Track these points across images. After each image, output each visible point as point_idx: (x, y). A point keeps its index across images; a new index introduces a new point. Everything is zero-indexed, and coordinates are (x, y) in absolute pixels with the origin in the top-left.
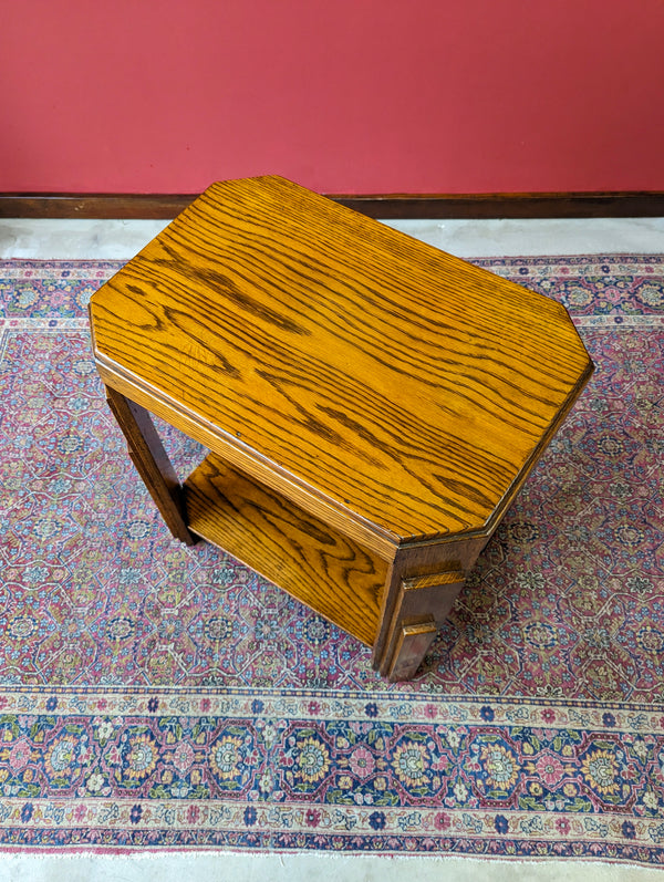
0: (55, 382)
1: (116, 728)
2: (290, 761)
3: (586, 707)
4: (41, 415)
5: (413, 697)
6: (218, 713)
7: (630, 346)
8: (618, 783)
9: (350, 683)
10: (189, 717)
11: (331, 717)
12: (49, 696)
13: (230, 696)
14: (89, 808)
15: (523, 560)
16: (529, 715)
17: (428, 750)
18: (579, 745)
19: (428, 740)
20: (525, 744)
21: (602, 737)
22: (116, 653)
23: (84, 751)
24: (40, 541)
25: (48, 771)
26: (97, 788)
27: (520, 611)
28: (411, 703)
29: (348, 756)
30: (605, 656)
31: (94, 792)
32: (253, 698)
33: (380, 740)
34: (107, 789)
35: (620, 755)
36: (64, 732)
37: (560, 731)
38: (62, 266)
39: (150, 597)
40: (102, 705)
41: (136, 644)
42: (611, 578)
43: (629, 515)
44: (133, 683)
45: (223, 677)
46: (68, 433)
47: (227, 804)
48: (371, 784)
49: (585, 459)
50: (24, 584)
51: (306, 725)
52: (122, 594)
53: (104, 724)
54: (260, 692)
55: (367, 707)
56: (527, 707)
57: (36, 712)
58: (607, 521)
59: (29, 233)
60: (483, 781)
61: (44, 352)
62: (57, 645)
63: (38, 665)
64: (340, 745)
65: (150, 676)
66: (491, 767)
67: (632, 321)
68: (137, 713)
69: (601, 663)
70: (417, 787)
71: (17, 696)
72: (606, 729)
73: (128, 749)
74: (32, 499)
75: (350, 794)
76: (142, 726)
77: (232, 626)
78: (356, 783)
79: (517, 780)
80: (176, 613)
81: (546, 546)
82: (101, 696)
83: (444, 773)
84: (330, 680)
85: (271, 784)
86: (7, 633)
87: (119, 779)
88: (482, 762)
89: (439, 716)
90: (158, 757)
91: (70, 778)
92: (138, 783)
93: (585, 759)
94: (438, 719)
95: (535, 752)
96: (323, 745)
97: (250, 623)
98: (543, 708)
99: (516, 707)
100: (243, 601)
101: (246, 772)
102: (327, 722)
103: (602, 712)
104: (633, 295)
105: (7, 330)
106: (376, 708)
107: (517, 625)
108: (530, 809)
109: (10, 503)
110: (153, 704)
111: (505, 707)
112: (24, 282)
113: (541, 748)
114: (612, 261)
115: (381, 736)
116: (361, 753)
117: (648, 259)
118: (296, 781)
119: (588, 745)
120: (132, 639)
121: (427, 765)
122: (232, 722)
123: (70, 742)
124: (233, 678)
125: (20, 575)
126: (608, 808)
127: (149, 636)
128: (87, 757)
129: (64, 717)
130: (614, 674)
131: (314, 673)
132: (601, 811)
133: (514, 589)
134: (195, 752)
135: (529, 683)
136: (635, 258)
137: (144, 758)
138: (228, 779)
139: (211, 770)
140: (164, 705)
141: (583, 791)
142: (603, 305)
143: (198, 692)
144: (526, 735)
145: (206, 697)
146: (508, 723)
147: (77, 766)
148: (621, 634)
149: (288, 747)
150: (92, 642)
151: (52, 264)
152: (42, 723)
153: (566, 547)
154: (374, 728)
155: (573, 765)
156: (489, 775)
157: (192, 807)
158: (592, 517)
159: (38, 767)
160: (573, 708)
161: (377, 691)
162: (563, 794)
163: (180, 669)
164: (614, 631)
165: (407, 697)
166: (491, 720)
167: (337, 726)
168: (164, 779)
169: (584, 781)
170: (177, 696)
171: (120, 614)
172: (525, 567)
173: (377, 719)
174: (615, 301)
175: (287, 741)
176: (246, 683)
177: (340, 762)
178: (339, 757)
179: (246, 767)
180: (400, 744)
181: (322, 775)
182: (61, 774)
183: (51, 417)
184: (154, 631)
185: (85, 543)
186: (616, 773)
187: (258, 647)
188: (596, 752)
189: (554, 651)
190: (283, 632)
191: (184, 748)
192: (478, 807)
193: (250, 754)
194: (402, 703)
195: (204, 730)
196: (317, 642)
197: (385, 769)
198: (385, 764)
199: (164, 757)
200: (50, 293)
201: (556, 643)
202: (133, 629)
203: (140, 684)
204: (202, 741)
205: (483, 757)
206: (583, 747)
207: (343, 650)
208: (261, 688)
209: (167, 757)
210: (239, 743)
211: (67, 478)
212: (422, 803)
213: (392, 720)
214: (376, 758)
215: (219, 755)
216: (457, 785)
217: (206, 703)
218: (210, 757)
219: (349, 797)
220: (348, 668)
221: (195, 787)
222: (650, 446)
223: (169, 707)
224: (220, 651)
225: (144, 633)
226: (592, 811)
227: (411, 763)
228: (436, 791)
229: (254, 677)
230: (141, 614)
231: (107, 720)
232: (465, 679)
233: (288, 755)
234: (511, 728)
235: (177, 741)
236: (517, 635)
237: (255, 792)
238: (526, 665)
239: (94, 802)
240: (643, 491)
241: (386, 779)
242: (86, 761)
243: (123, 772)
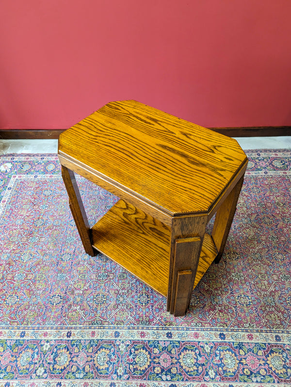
0: (35, 199)
1: (51, 345)
2: (132, 360)
3: (267, 332)
4: (28, 211)
5: (188, 329)
6: (99, 338)
7: (272, 182)
8: (285, 368)
9: (159, 323)
10: (85, 340)
11: (151, 339)
12: (22, 331)
13: (104, 330)
14: (36, 384)
15: (234, 268)
16: (242, 336)
17: (196, 354)
18: (265, 350)
19: (196, 349)
20: (241, 350)
21: (275, 346)
22: (53, 311)
23: (36, 356)
24: (23, 262)
25: (18, 366)
26: (41, 374)
27: (234, 289)
28: (187, 331)
29: (159, 358)
30: (273, 309)
31: (39, 376)
32: (115, 330)
33: (174, 350)
34: (45, 375)
35: (285, 355)
36: (27, 347)
37: (256, 344)
38: (41, 156)
39: (70, 286)
40: (45, 335)
41: (63, 307)
42: (273, 275)
43: (278, 248)
44: (60, 324)
45: (102, 321)
46: (39, 218)
47: (102, 381)
48: (169, 371)
49: (257, 226)
50: (14, 281)
51: (139, 343)
52: (58, 284)
53: (46, 344)
54: (118, 328)
55: (167, 334)
56: (240, 333)
57: (15, 338)
58: (269, 251)
59: (29, 144)
60: (222, 368)
61: (31, 187)
62: (27, 307)
63: (18, 317)
64: (155, 352)
65: (68, 321)
66: (225, 361)
67: (271, 173)
68: (61, 338)
69: (272, 312)
70: (191, 371)
71: (7, 331)
72: (277, 342)
73: (56, 356)
74: (21, 245)
75: (160, 375)
76: (64, 345)
77: (106, 298)
78: (163, 370)
79: (238, 367)
80: (81, 292)
81: (244, 262)
82: (45, 331)
83: (203, 365)
84: (150, 322)
85: (123, 371)
86: (5, 302)
87: (52, 370)
88: (221, 359)
89: (200, 338)
90: (70, 359)
91: (28, 370)
92: (60, 372)
93: (269, 357)
94: (200, 339)
95: (245, 354)
96: (147, 352)
97: (114, 296)
98: (248, 333)
99: (235, 333)
100: (111, 287)
101: (111, 366)
102: (149, 341)
103: (274, 335)
104: (271, 164)
105: (17, 179)
106: (171, 334)
107: (233, 296)
108: (245, 381)
109: (12, 247)
110: (69, 334)
111: (230, 333)
112: (25, 162)
113: (248, 352)
114: (261, 152)
115: (174, 347)
116: (165, 355)
117: (275, 151)
118: (135, 370)
119: (269, 350)
120: (61, 304)
121: (195, 361)
122: (106, 342)
123: (30, 352)
124: (106, 321)
125: (13, 277)
126: (282, 380)
127: (69, 303)
128: (37, 359)
129: (28, 341)
130: (278, 317)
131: (143, 318)
132: (278, 382)
133: (230, 280)
134: (87, 356)
135: (240, 322)
136: (270, 151)
137: (64, 359)
138: (103, 369)
139: (95, 365)
140: (74, 334)
141: (269, 372)
142: (259, 167)
143: (90, 328)
144: (240, 346)
145: (93, 330)
146: (232, 340)
147: (32, 363)
148: (279, 299)
149: (131, 353)
150: (43, 306)
151: (37, 155)
152: (18, 343)
153: (252, 262)
154: (171, 344)
155: (263, 360)
156: (225, 365)
157: (85, 383)
158: (262, 249)
159: (14, 364)
160: (261, 333)
161: (171, 326)
162: (259, 374)
163: (82, 318)
164: (277, 298)
165: (185, 329)
166: (224, 339)
167: (153, 343)
168: (72, 369)
169: (269, 367)
170: (80, 330)
171: (56, 293)
172: (235, 270)
173: (172, 340)
174: (264, 166)
175: (130, 350)
176: (112, 324)
177: (155, 360)
178: (154, 358)
179: (111, 363)
180: (183, 351)
181: (147, 366)
182: (25, 367)
183: (32, 212)
184: (71, 301)
185: (43, 263)
186: (284, 363)
187: (117, 307)
188: (273, 353)
189: (251, 307)
190: (129, 300)
191: (83, 355)
192: (220, 381)
193: (113, 357)
194: (183, 332)
195: (92, 346)
196: (144, 305)
197: (176, 363)
198: (176, 361)
199: (73, 359)
200: (35, 166)
201: (251, 303)
202: (62, 300)
203: (64, 325)
204: (91, 351)
205: (221, 357)
206: (267, 351)
207: (156, 308)
208: (119, 326)
209: (74, 359)
210: (108, 352)
211: (37, 236)
212: (194, 379)
213: (179, 340)
214: (172, 358)
215: (99, 357)
216: (210, 370)
217: (93, 333)
218: (94, 359)
219: (159, 377)
220: (158, 316)
221: (87, 373)
222: (284, 220)
223: (76, 335)
224: (100, 309)
225: (67, 302)
226: (274, 382)
227: (188, 360)
228: (200, 374)
229: (116, 321)
230: (66, 293)
231: (48, 342)
232: (211, 320)
233: (131, 357)
234: (233, 343)
235: (79, 351)
236: (233, 300)
237: (115, 375)
238: (238, 314)
239: (39, 381)
240: (283, 239)
241: (177, 368)
242: (36, 361)
243: (53, 366)
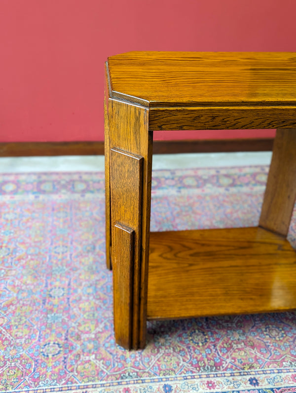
9: (232, 367)
13: (144, 384)
22: (50, 365)
28: (280, 374)
32: (163, 383)
41: (65, 358)
44: (66, 383)
45: (137, 372)
54: (167, 379)
65: (79, 377)
80: (93, 336)
84: (217, 366)
120: (62, 355)
124: (144, 372)
131: (204, 362)
143: (119, 384)
145: (126, 386)
150: (30, 360)
161: (253, 370)
163: (102, 371)
165: (276, 371)
170: (103, 388)
171: (50, 341)
176: (155, 374)
184: (78, 349)
202: (62, 349)
203: (72, 383)
208: (168, 376)
217: (127, 391)
224: (132, 356)
225: (70, 351)
229: (160, 370)
230: (66, 339)
